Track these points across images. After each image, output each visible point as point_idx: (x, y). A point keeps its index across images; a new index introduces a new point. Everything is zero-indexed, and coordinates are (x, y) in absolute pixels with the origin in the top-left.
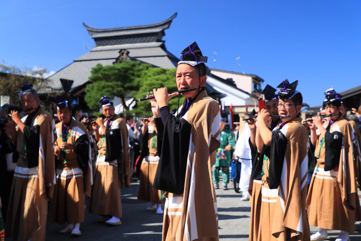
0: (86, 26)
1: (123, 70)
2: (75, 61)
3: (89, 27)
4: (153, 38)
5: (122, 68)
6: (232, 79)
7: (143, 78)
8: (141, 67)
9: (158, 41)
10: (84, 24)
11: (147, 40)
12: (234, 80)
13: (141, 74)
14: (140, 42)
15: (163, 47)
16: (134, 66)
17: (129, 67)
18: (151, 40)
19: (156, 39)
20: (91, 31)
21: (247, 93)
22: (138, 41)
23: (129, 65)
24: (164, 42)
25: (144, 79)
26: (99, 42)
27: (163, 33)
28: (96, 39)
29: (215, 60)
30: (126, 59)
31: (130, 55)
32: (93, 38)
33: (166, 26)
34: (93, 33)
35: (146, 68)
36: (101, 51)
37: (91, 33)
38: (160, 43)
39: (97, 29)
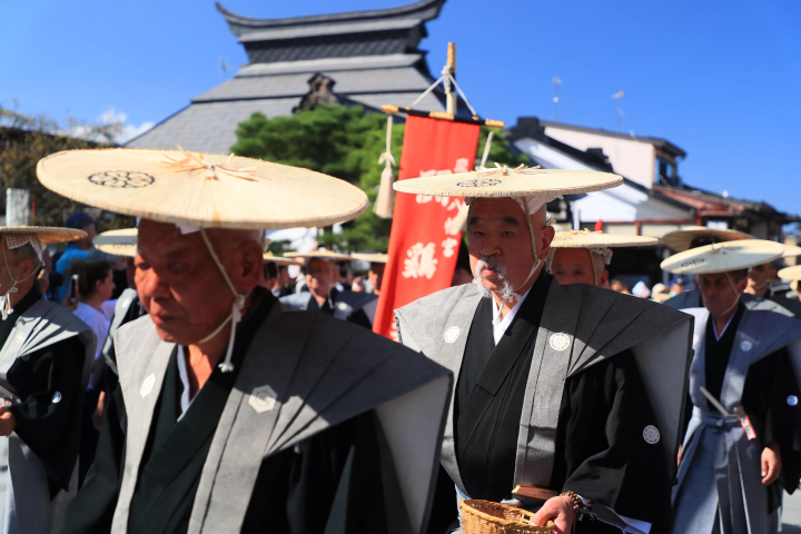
0: (224, 12)
1: (317, 129)
2: (195, 102)
3: (232, 15)
4: (396, 43)
5: (317, 124)
6: (600, 150)
7: (369, 150)
8: (364, 122)
9: (409, 51)
10: (219, 7)
11: (379, 49)
12: (606, 152)
13: (364, 140)
14: (362, 53)
15: (422, 67)
16: (346, 117)
17: (334, 120)
18: (391, 48)
19: (402, 47)
20: (237, 25)
21: (641, 188)
22: (357, 51)
23: (335, 116)
24: (424, 53)
25: (372, 153)
26: (257, 54)
27: (421, 31)
28: (250, 46)
29: (556, 100)
30: (326, 100)
31: (338, 89)
32: (241, 43)
33: (430, 13)
34: (242, 29)
35: (377, 125)
36: (261, 76)
37: (236, 28)
38: (414, 58)
39: (251, 20)
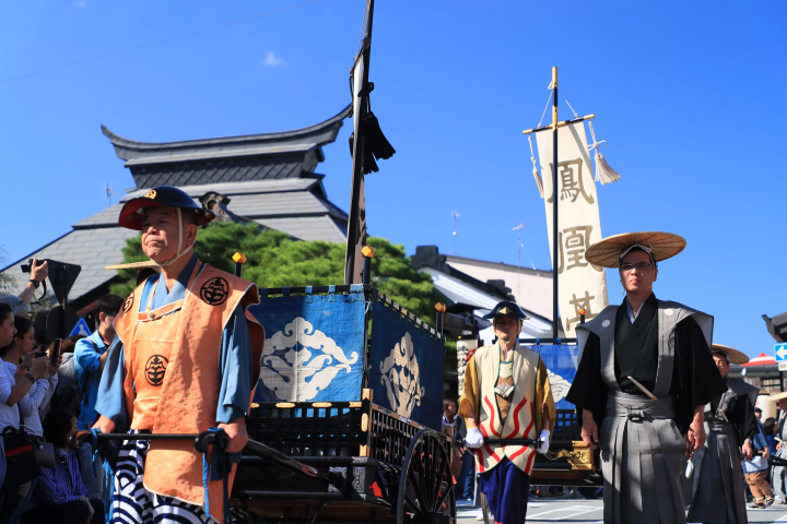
0: (110, 136)
1: (210, 246)
2: (76, 228)
3: (118, 139)
4: (291, 166)
5: (210, 240)
6: (503, 282)
7: (265, 268)
8: (259, 239)
9: (304, 175)
10: (104, 129)
11: (274, 173)
12: (507, 285)
13: (260, 257)
14: (255, 177)
15: (317, 191)
16: (241, 234)
17: (229, 237)
18: (286, 172)
19: (298, 171)
20: (123, 148)
21: (545, 320)
22: (250, 175)
23: (228, 233)
24: (320, 177)
25: (268, 270)
26: (144, 179)
27: (318, 155)
28: (136, 170)
30: (220, 218)
31: (230, 207)
32: (126, 166)
33: (327, 136)
34: (129, 153)
35: (273, 243)
37: (122, 151)
38: (310, 182)
39: (139, 144)
